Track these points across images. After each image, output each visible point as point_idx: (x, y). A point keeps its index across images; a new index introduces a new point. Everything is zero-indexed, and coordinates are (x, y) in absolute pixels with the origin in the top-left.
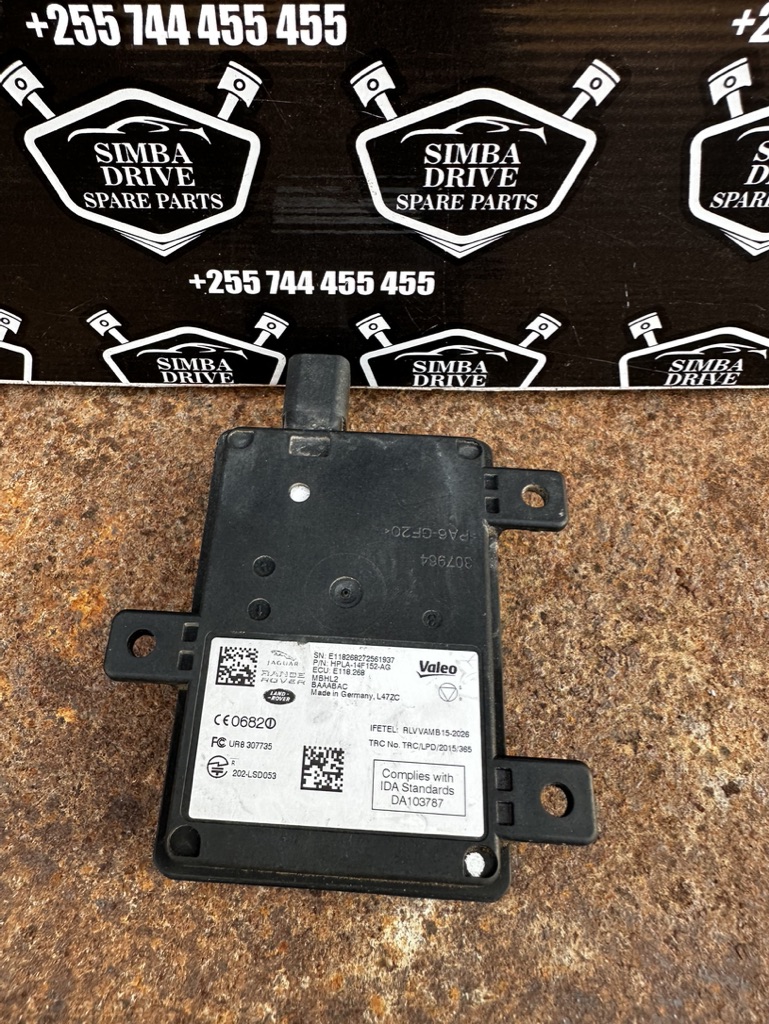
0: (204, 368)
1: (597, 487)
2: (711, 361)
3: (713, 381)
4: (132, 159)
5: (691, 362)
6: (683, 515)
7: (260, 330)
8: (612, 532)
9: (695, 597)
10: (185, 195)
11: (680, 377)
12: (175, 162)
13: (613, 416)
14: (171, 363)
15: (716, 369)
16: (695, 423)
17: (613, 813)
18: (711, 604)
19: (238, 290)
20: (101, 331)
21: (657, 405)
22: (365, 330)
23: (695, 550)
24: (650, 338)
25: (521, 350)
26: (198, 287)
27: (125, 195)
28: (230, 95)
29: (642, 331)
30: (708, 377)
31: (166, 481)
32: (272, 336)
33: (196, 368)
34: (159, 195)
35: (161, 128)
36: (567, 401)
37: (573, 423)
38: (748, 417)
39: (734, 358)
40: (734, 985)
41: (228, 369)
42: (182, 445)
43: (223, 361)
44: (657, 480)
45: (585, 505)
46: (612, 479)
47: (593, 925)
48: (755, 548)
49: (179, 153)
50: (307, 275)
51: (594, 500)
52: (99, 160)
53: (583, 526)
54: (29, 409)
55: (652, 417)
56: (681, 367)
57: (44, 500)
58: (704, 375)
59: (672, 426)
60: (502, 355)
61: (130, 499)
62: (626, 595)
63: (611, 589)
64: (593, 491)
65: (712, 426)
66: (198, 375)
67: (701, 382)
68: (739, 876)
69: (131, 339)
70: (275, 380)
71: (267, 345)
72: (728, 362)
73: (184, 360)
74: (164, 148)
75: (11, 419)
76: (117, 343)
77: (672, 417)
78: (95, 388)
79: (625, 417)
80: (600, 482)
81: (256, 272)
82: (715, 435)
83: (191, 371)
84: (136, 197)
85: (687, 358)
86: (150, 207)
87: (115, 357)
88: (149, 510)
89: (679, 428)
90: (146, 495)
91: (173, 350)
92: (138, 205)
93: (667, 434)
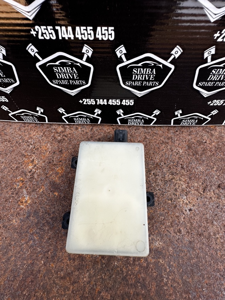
0: (84, 120)
1: (165, 146)
2: (191, 120)
3: (190, 124)
4: (63, 71)
5: (187, 120)
6: (182, 152)
7: (95, 112)
8: (168, 156)
9: (184, 170)
10: (76, 81)
11: (184, 123)
12: (73, 72)
13: (169, 131)
14: (77, 119)
15: (191, 122)
16: (186, 133)
17: (167, 215)
18: (188, 171)
19: (90, 104)
20: (61, 112)
21: (178, 129)
22: (118, 113)
23: (185, 160)
24: (179, 115)
25: (151, 117)
26: (81, 103)
27: (62, 81)
28: (85, 54)
29: (178, 114)
30: (190, 123)
31: (77, 144)
32: (98, 114)
33: (82, 120)
34: (70, 81)
35: (69, 63)
36: (159, 128)
37: (161, 132)
38: (197, 131)
39: (196, 119)
40: (189, 250)
41: (89, 120)
42: (80, 136)
43: (88, 119)
44: (177, 145)
45: (163, 150)
46: (168, 145)
47: (162, 238)
48: (197, 160)
49: (74, 70)
50: (105, 100)
51: (165, 149)
52: (55, 72)
53: (162, 154)
54: (48, 128)
55: (177, 131)
56: (184, 121)
57: (51, 148)
58: (189, 123)
59: (181, 133)
60: (147, 118)
61: (69, 148)
62: (170, 169)
63: (168, 168)
64: (164, 147)
65: (189, 133)
66: (83, 121)
67: (188, 124)
68: (191, 228)
69: (68, 114)
70: (99, 123)
71: (97, 115)
72: (194, 120)
73: (79, 119)
74: (70, 69)
75: (44, 130)
76: (65, 115)
77: (181, 131)
78: (62, 124)
79: (171, 131)
80: (166, 145)
81: (94, 100)
82: (190, 135)
83: (81, 121)
84: (65, 81)
85: (186, 119)
86: (68, 84)
87: (65, 118)
88: (73, 150)
89: (182, 134)
90: (72, 147)
91: (77, 116)
92: (66, 83)
93: (180, 135)
